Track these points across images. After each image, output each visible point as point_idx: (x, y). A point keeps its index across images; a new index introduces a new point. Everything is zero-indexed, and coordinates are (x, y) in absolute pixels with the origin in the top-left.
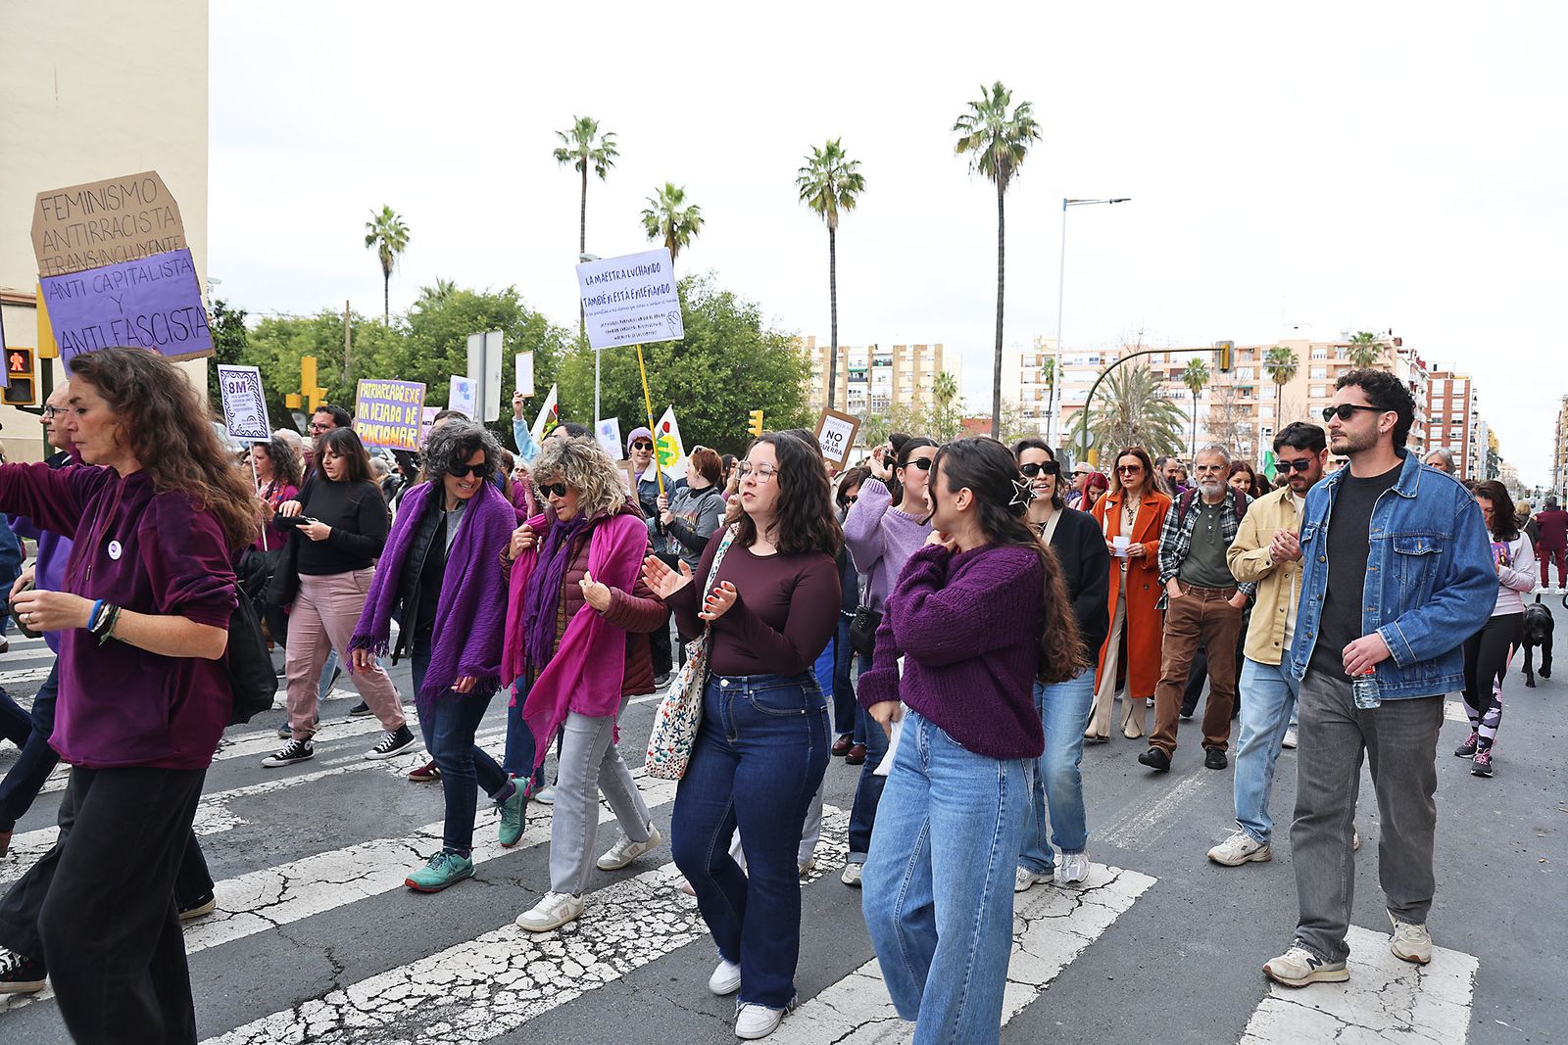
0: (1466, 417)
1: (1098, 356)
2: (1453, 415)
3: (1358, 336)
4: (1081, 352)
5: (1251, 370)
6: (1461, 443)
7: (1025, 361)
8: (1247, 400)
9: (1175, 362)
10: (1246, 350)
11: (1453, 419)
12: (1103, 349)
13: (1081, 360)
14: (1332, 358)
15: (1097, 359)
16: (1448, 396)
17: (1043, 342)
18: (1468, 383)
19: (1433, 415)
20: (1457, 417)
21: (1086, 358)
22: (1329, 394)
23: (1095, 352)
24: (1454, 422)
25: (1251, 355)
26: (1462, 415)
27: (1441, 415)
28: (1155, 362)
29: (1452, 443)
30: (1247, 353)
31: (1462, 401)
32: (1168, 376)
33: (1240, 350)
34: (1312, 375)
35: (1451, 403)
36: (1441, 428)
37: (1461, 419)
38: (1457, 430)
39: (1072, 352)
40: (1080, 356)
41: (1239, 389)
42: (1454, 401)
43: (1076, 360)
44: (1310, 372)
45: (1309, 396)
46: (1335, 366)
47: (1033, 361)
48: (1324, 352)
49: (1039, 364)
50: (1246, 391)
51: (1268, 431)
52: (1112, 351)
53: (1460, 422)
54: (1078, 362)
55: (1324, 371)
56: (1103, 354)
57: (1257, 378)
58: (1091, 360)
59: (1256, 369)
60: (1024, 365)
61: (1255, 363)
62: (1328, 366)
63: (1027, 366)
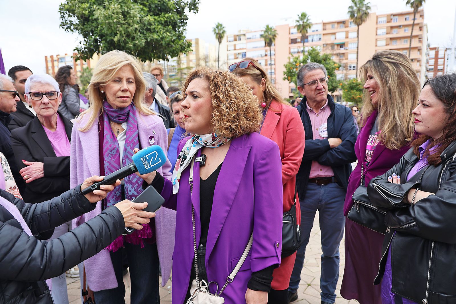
5: (344, 33)
8: (342, 50)
13: (255, 36)
14: (390, 22)
16: (436, 58)
19: (430, 67)
20: (440, 67)
22: (388, 43)
24: (439, 70)
25: (344, 25)
27: (433, 67)
28: (292, 34)
30: (341, 25)
31: (443, 60)
32: (299, 40)
34: (378, 33)
35: (438, 61)
36: (433, 73)
39: (251, 32)
40: (254, 34)
41: (338, 45)
44: (376, 32)
45: (376, 46)
47: (233, 39)
48: (385, 19)
49: (235, 40)
50: (342, 45)
51: (353, 67)
54: (254, 37)
55: (385, 31)
57: (347, 37)
59: (347, 33)
60: (228, 41)
61: (347, 29)
62: (387, 27)
63: (230, 42)
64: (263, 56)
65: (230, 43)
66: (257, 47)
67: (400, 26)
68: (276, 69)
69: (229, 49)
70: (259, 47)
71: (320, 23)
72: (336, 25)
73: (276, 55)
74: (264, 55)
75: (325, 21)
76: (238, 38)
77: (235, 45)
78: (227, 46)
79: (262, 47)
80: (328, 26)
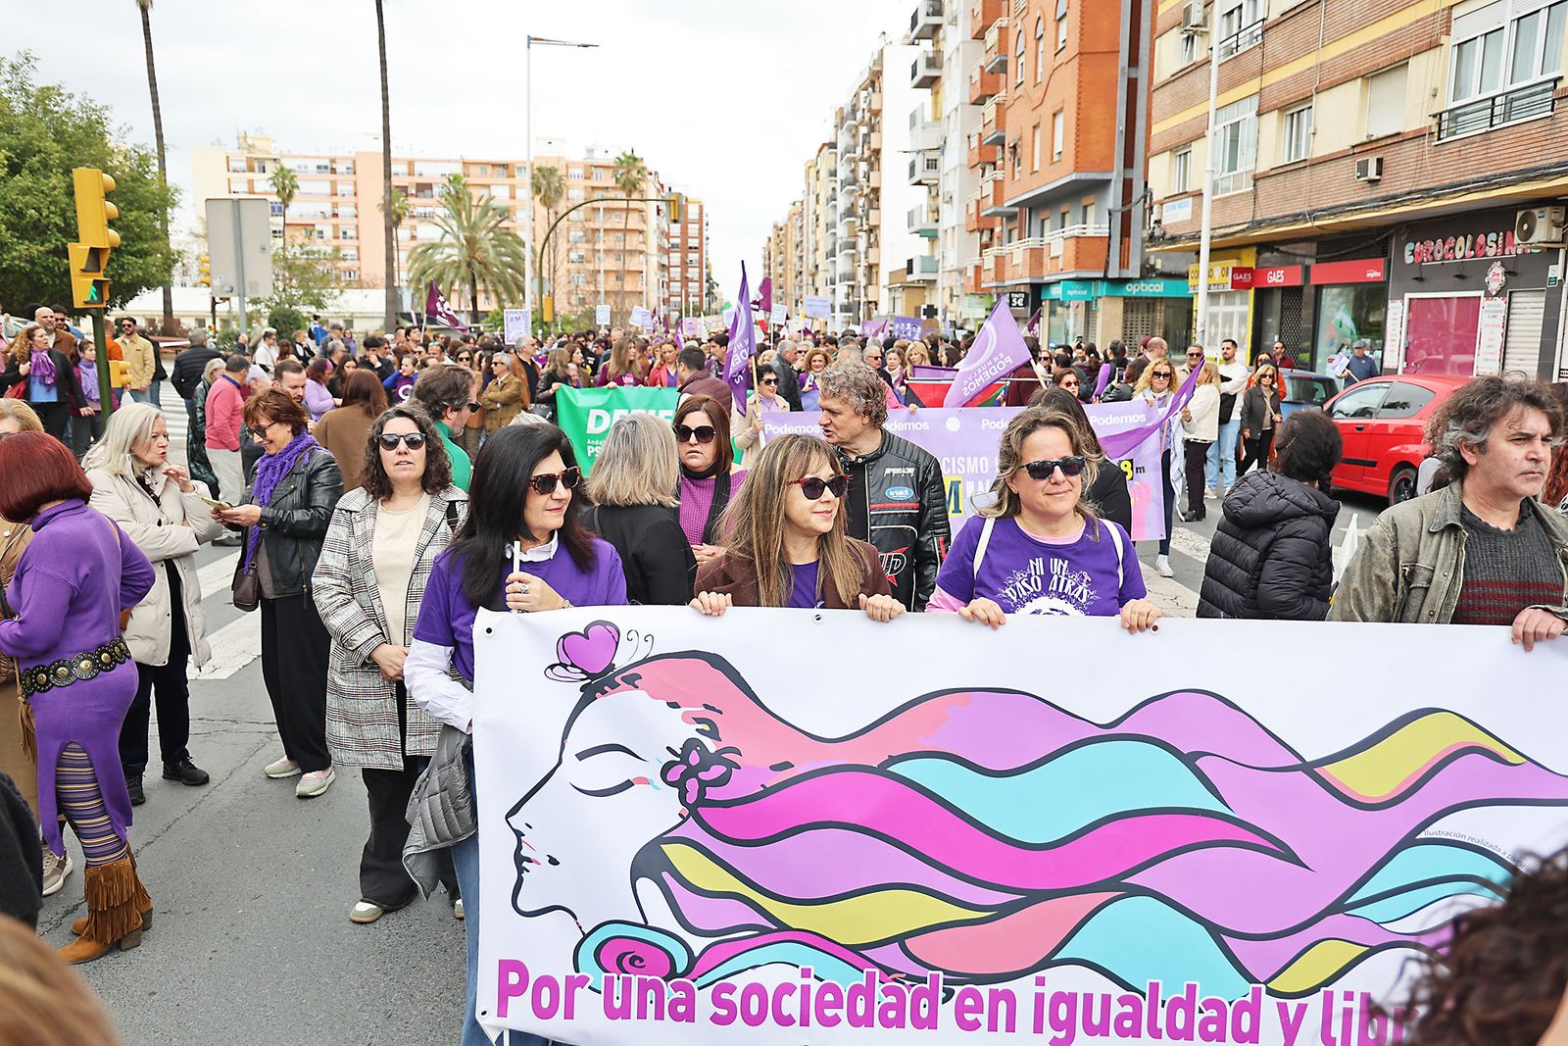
0: (701, 243)
1: (327, 163)
2: (690, 240)
3: (623, 158)
4: (305, 157)
5: (507, 189)
6: (697, 270)
7: (233, 165)
8: (504, 222)
9: (421, 175)
10: (499, 165)
11: (690, 245)
12: (333, 155)
13: (306, 167)
14: (589, 178)
15: (326, 167)
17: (250, 141)
18: (701, 207)
19: (672, 241)
20: (693, 243)
21: (312, 165)
22: (588, 217)
23: (326, 158)
24: (691, 248)
25: (505, 171)
26: (697, 241)
27: (678, 241)
28: (397, 174)
29: (690, 270)
30: (500, 169)
31: (697, 226)
32: (414, 192)
33: (493, 165)
34: (571, 196)
35: (687, 228)
36: (679, 255)
37: (697, 245)
38: (693, 256)
39: (294, 157)
40: (302, 162)
42: (690, 226)
43: (299, 167)
46: (593, 188)
47: (243, 165)
48: (580, 171)
49: (251, 169)
50: (503, 211)
52: (344, 158)
53: (696, 248)
55: (582, 193)
56: (333, 161)
57: (513, 197)
58: (319, 167)
59: (512, 188)
60: (231, 169)
61: (511, 181)
62: (586, 187)
63: (235, 171)
64: (327, 216)
65: (236, 174)
66: (311, 194)
67: (607, 188)
68: (361, 248)
69: (233, 190)
70: (317, 195)
71: (456, 161)
72: (489, 169)
73: (359, 216)
74: (331, 214)
75: (468, 158)
76: (256, 165)
77: (251, 182)
78: (229, 180)
79: (323, 195)
80: (473, 170)
